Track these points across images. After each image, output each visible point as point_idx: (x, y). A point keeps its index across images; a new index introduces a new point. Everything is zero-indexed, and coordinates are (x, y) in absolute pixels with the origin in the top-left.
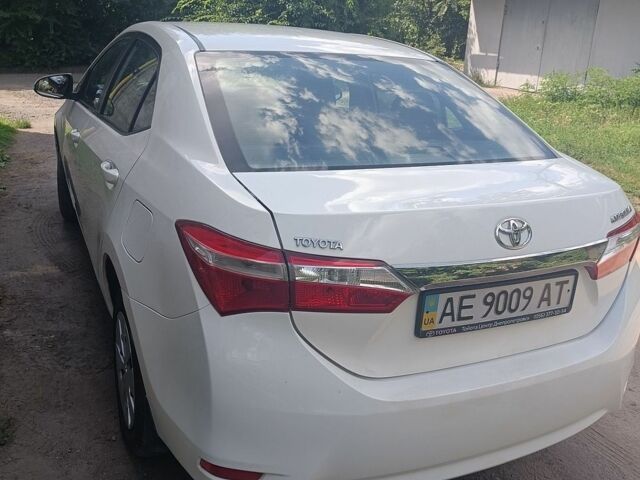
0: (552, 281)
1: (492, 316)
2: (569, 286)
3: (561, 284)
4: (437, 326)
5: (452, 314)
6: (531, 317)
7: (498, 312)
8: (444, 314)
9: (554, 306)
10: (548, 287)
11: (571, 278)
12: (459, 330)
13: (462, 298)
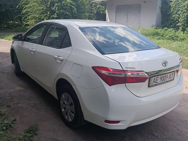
0: (171, 73)
1: (161, 82)
2: (173, 75)
3: (172, 74)
4: (152, 85)
5: (155, 82)
6: (168, 82)
7: (162, 81)
8: (153, 82)
9: (171, 79)
10: (170, 75)
11: (174, 73)
12: (156, 85)
13: (156, 78)
